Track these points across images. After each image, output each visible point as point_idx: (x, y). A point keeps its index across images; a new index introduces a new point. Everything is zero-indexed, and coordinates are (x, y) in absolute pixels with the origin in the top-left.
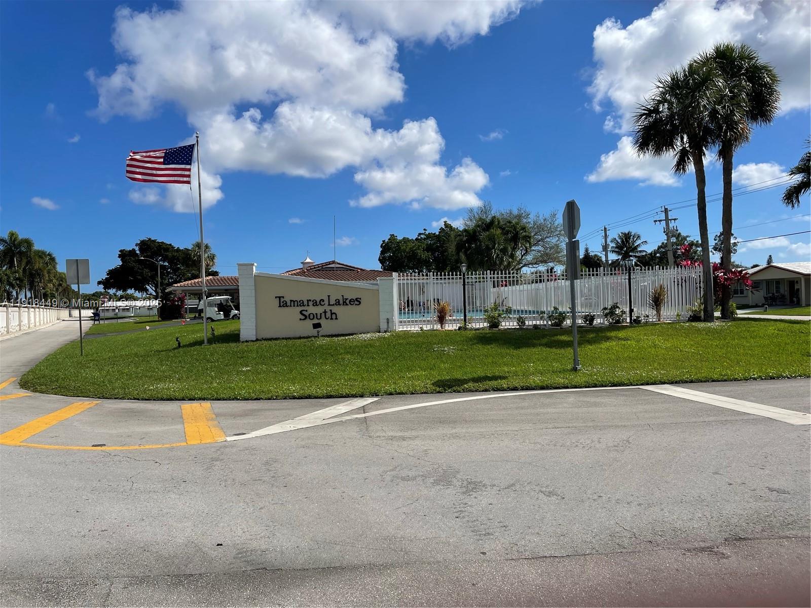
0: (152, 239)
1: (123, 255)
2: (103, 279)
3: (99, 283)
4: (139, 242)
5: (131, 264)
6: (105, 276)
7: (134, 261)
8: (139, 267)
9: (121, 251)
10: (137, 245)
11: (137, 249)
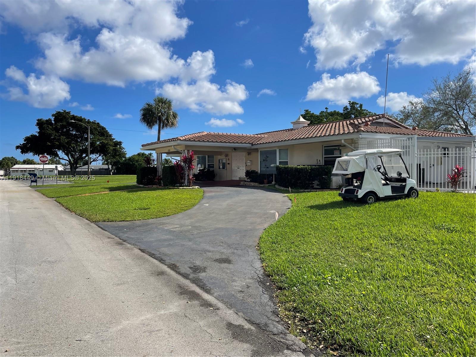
0: (67, 111)
1: (40, 124)
2: (21, 145)
3: (18, 147)
4: (55, 113)
5: (49, 131)
6: (22, 142)
7: (51, 129)
8: (55, 134)
9: (38, 120)
10: (53, 115)
11: (53, 119)
